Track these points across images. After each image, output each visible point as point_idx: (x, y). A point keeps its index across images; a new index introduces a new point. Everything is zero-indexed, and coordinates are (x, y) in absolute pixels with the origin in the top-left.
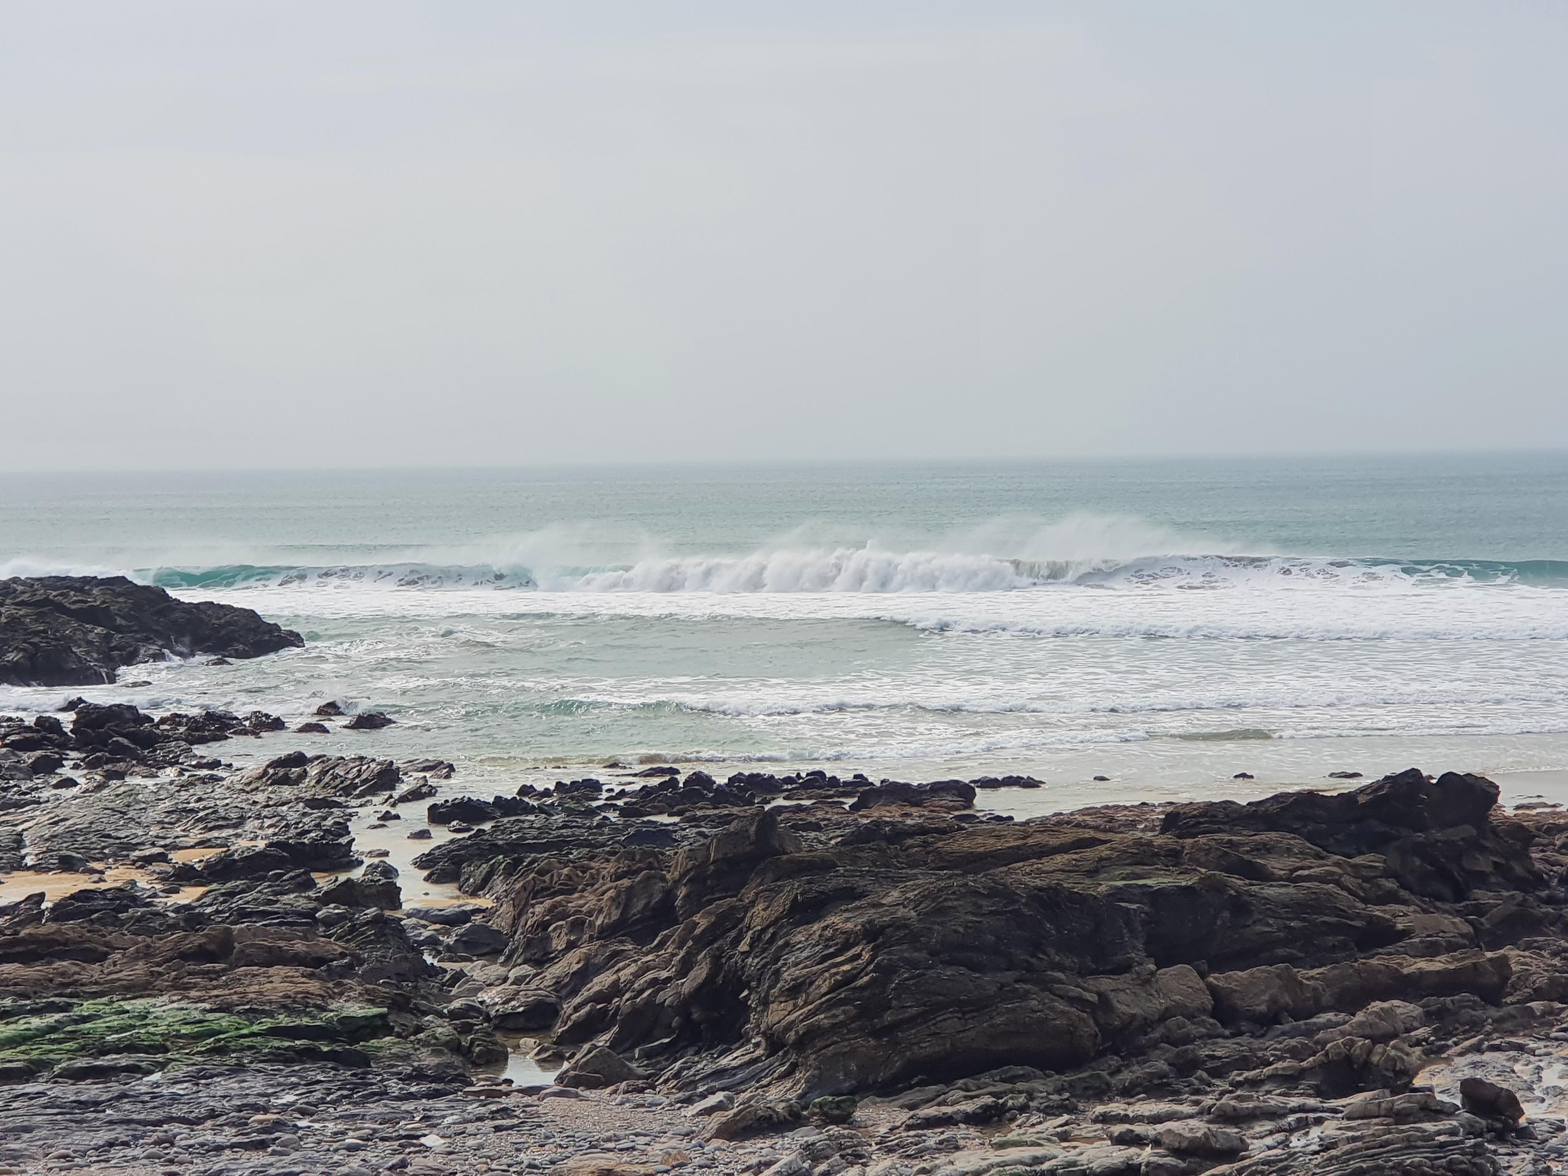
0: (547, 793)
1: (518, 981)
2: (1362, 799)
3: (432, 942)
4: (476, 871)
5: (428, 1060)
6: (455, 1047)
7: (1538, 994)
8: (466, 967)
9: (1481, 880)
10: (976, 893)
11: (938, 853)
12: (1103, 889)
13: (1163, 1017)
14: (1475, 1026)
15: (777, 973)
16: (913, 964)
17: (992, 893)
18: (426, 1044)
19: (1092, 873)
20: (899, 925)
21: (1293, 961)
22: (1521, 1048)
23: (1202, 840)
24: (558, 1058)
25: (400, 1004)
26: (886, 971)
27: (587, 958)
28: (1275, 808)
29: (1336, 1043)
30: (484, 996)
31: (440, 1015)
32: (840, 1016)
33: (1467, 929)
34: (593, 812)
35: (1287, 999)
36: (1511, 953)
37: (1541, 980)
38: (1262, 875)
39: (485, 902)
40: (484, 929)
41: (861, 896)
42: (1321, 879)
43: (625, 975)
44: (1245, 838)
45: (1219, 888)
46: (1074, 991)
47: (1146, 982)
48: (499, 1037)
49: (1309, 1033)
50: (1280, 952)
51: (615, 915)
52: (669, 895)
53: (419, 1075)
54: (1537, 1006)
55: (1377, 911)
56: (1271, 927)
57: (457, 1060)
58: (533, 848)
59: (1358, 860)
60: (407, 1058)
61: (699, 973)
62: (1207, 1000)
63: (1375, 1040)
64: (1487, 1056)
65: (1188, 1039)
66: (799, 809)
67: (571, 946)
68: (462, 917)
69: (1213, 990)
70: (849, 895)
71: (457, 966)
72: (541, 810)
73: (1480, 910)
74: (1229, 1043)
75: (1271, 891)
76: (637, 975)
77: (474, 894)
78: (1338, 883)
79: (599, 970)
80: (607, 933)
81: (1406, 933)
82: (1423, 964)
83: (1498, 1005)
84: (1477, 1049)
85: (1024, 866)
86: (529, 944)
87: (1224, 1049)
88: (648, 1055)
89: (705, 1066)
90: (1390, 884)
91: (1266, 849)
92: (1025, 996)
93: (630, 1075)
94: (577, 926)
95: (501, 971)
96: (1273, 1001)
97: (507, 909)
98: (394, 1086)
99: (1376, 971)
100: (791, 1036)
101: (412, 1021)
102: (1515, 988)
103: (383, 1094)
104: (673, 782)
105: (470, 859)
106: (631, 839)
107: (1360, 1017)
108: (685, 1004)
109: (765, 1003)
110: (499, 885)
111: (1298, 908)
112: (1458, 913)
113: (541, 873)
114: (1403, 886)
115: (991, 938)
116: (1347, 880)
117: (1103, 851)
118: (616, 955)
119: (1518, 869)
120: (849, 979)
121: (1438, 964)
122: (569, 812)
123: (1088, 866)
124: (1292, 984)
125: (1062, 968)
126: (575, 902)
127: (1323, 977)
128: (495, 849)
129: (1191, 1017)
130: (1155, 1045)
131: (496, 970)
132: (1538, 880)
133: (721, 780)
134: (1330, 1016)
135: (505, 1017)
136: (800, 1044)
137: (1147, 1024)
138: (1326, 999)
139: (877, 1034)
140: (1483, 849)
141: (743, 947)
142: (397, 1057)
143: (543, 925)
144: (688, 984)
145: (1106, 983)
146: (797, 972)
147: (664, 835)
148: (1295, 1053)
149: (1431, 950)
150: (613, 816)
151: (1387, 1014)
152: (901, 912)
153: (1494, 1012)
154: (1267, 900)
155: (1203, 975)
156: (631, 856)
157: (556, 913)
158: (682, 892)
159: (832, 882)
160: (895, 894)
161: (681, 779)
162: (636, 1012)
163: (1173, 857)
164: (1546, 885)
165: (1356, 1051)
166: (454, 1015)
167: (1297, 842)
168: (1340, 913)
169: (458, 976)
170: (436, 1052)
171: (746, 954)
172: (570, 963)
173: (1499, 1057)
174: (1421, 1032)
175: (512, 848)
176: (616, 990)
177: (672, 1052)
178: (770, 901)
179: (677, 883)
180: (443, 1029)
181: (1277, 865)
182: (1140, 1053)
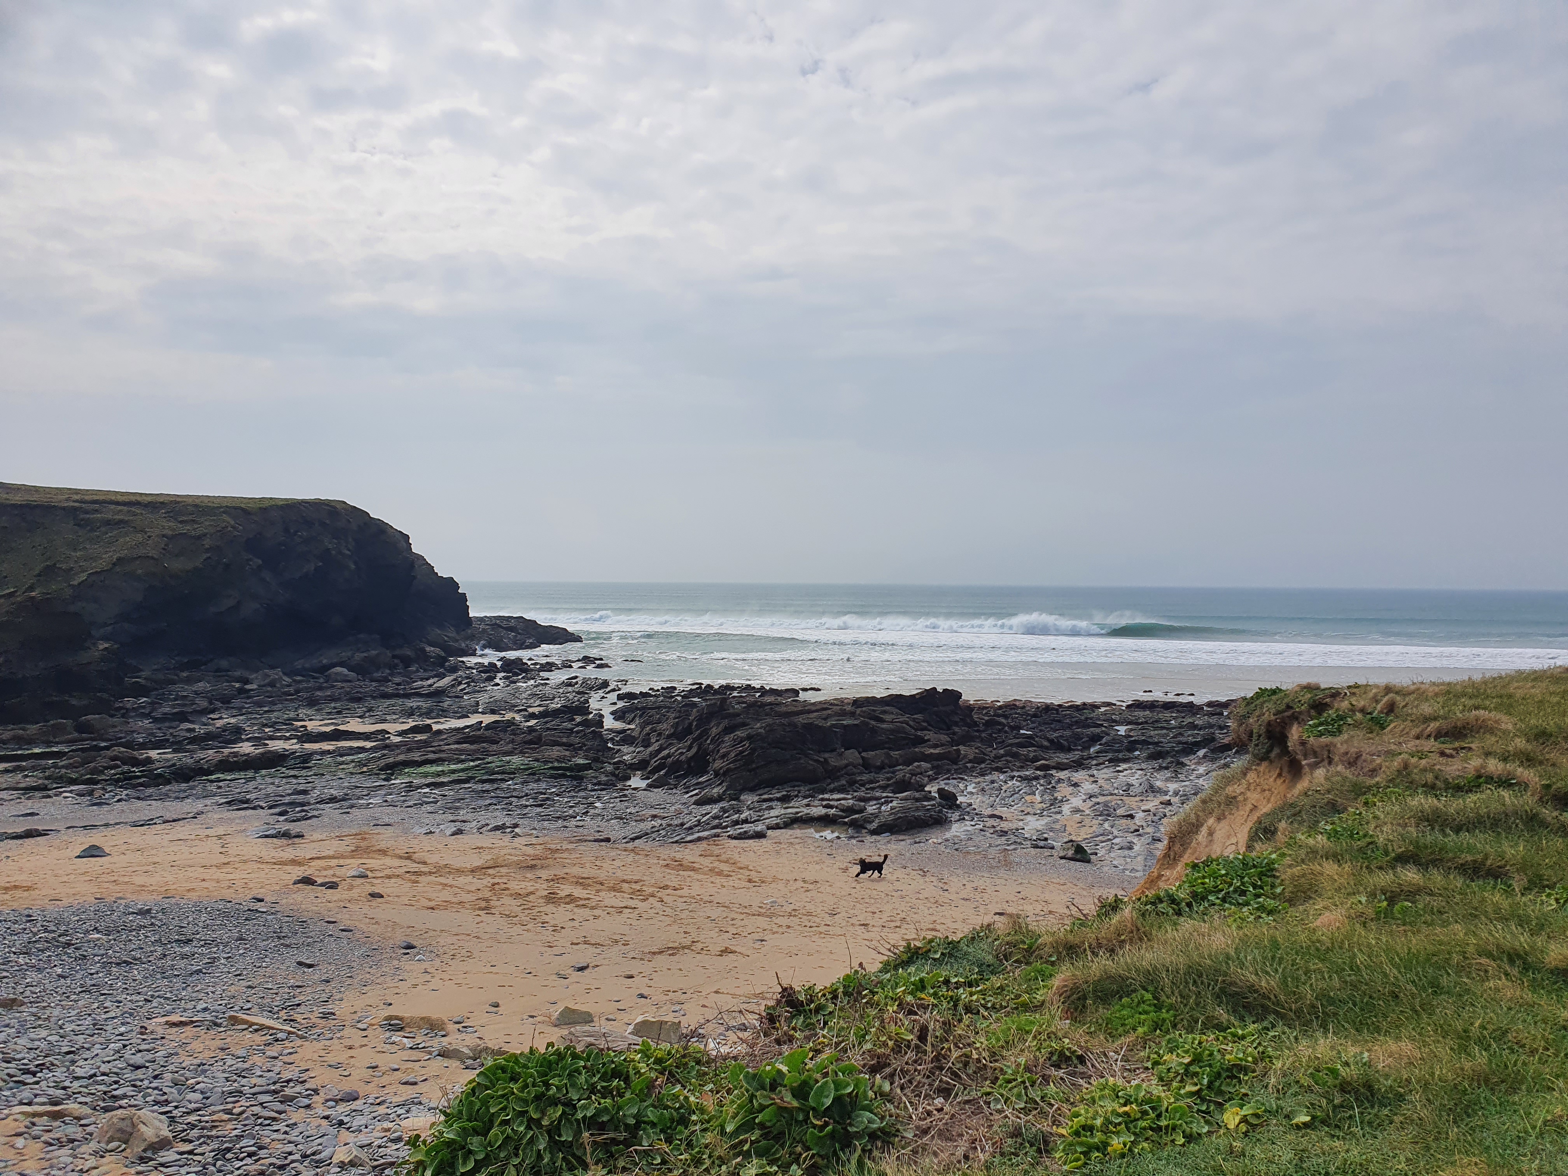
0: (658, 690)
1: (638, 752)
2: (917, 697)
3: (612, 739)
4: (630, 716)
5: (603, 778)
6: (613, 774)
7: (970, 761)
8: (622, 748)
9: (956, 724)
10: (784, 724)
11: (776, 712)
12: (828, 724)
13: (847, 766)
14: (949, 771)
15: (718, 751)
16: (762, 748)
17: (790, 725)
18: (603, 773)
19: (825, 719)
20: (758, 734)
21: (890, 749)
22: (962, 779)
23: (864, 709)
24: (648, 778)
25: (596, 760)
26: (753, 750)
27: (661, 745)
28: (888, 699)
29: (899, 775)
30: (625, 757)
31: (610, 763)
32: (738, 764)
33: (949, 739)
34: (673, 697)
35: (887, 761)
36: (961, 747)
37: (971, 757)
38: (882, 721)
39: (632, 726)
40: (629, 735)
41: (748, 725)
42: (902, 722)
43: (672, 751)
44: (879, 708)
45: (867, 724)
46: (817, 758)
47: (841, 755)
48: (629, 771)
49: (893, 772)
50: (887, 746)
51: (672, 730)
52: (691, 724)
53: (599, 783)
54: (969, 765)
55: (919, 733)
56: (883, 737)
57: (614, 779)
58: (650, 709)
59: (915, 716)
60: (596, 778)
61: (694, 750)
62: (861, 761)
63: (913, 775)
64: (951, 781)
65: (854, 774)
66: (741, 697)
67: (657, 741)
68: (624, 731)
69: (863, 758)
70: (744, 724)
71: (618, 747)
72: (655, 696)
73: (954, 733)
74: (867, 776)
75: (884, 726)
76: (676, 751)
77: (629, 724)
78: (908, 724)
79: (665, 749)
80: (669, 737)
81: (929, 740)
82: (932, 751)
83: (956, 764)
84: (948, 779)
85: (804, 716)
86: (643, 740)
87: (865, 777)
88: (676, 777)
89: (694, 781)
90: (925, 724)
91: (885, 712)
92: (800, 758)
93: (669, 784)
94: (660, 734)
95: (633, 749)
96: (882, 761)
97: (638, 729)
98: (590, 787)
99: (916, 752)
100: (721, 771)
101: (599, 765)
102: (963, 759)
103: (586, 789)
104: (701, 687)
105: (628, 712)
106: (683, 706)
107: (911, 767)
108: (690, 760)
109: (714, 760)
110: (637, 721)
111: (892, 731)
112: (947, 734)
113: (650, 717)
114: (930, 725)
115: (788, 740)
116: (911, 723)
117: (829, 712)
118: (671, 744)
119: (968, 721)
120: (741, 752)
121: (937, 751)
122: (665, 697)
123: (824, 716)
124: (888, 756)
125: (811, 749)
126: (660, 726)
127: (899, 754)
128: (637, 709)
129: (855, 767)
130: (842, 776)
131: (632, 749)
132: (976, 724)
133: (717, 687)
134: (901, 767)
135: (631, 764)
136: (725, 774)
137: (839, 769)
138: (900, 761)
139: (750, 771)
140: (957, 714)
141: (708, 742)
142: (593, 777)
143: (648, 734)
144: (690, 754)
145: (827, 755)
146: (724, 750)
147: (694, 705)
148: (888, 779)
149: (935, 746)
150: (679, 698)
151: (919, 766)
152: (760, 730)
153: (955, 767)
154: (883, 729)
155: (860, 753)
156: (680, 712)
157: (653, 730)
158: (695, 723)
159: (739, 720)
160: (758, 725)
161: (703, 686)
162: (674, 763)
163: (852, 714)
164: (978, 726)
165: (906, 778)
166: (614, 763)
167: (895, 710)
168: (905, 733)
169: (619, 750)
170: (607, 776)
171: (709, 744)
172: (655, 747)
173: (955, 781)
174: (930, 773)
175: (644, 708)
176: (669, 756)
177: (684, 776)
178: (718, 726)
179: (693, 721)
180: (609, 768)
181: (888, 717)
182: (838, 779)
